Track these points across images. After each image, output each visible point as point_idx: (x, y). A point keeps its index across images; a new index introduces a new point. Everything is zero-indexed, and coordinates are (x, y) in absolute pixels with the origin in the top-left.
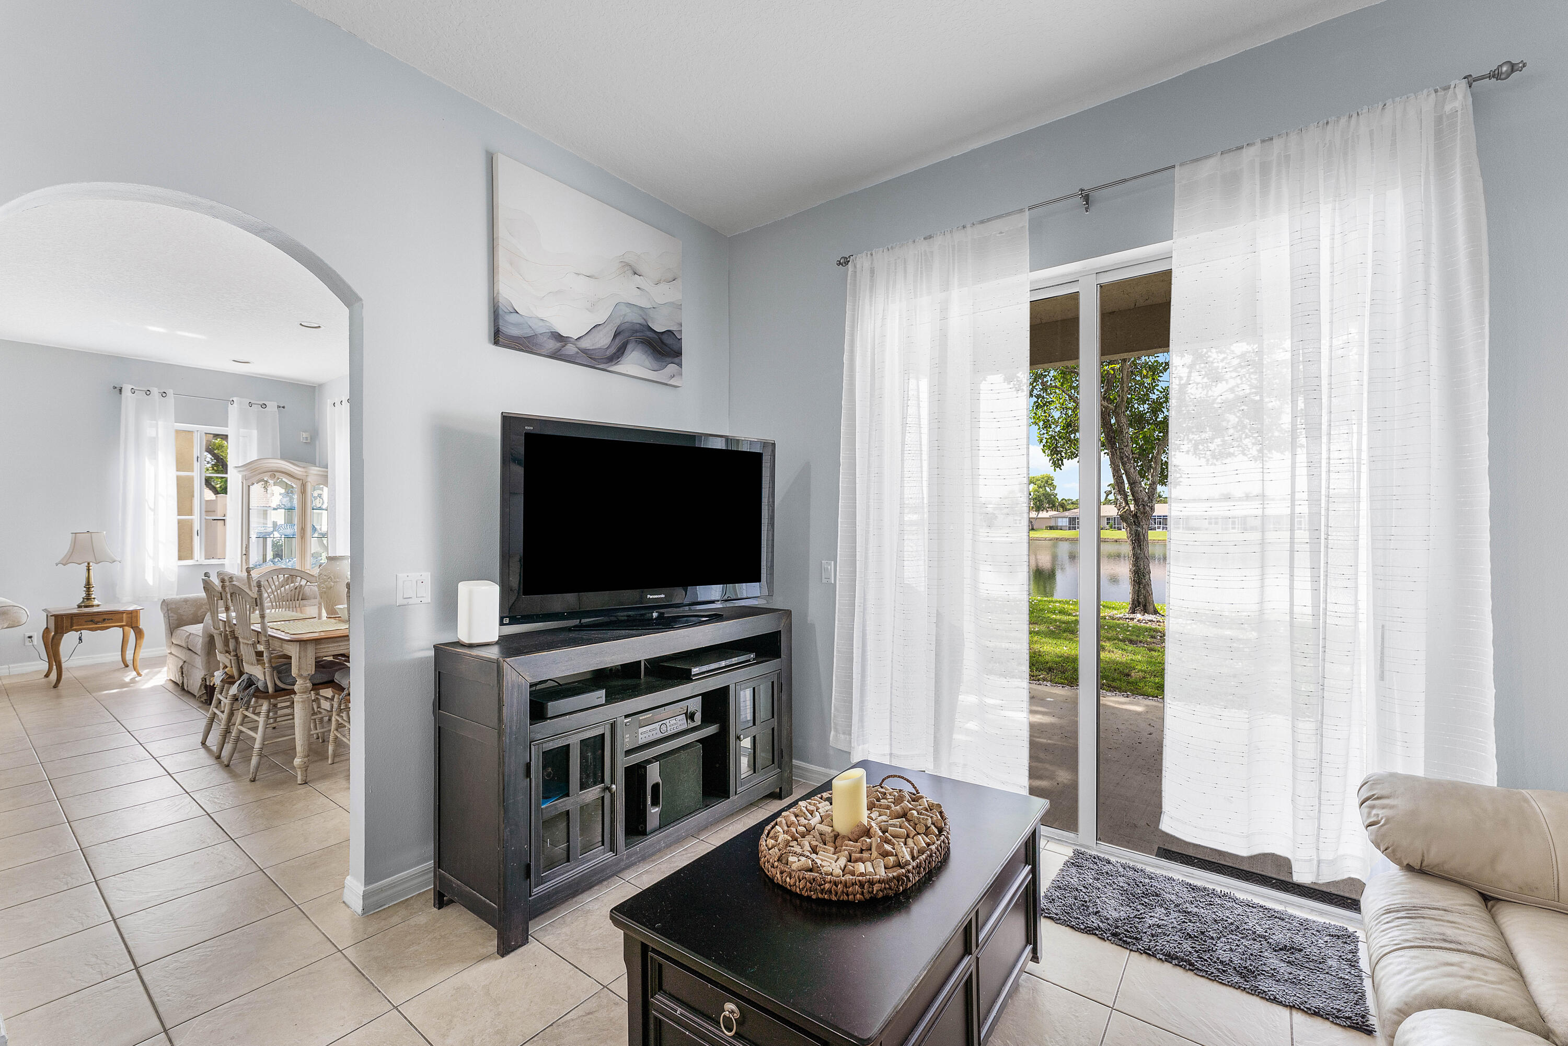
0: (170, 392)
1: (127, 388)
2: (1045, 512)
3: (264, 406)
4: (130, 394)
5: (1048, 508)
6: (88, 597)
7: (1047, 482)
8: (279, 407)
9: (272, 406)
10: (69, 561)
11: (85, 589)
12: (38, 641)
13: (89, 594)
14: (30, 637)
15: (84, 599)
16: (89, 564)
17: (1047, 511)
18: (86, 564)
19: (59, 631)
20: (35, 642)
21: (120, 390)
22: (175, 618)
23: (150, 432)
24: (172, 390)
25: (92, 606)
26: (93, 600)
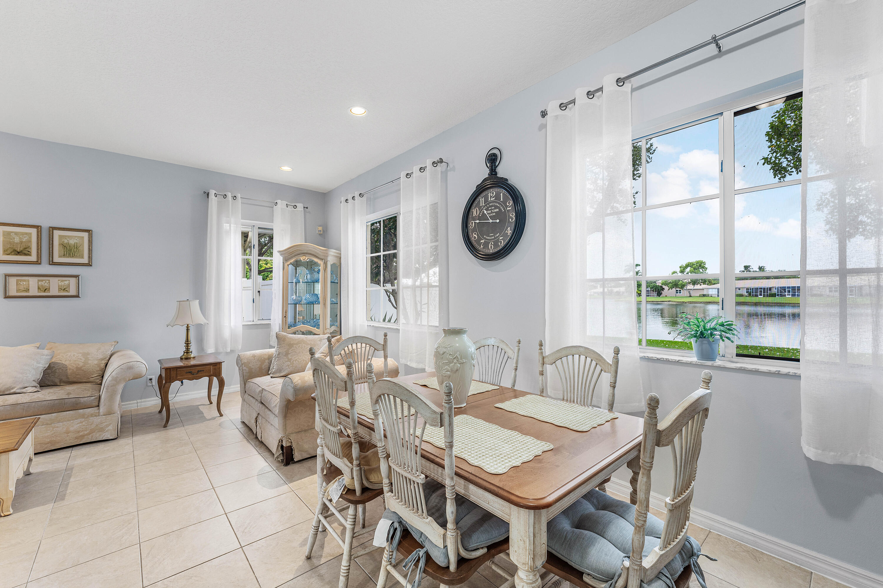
0: (239, 196)
1: (212, 192)
2: (699, 285)
3: (295, 207)
4: (213, 197)
5: (701, 282)
6: (187, 351)
7: (700, 266)
8: (304, 207)
9: (300, 206)
10: (176, 324)
11: (185, 345)
12: (155, 382)
13: (187, 349)
14: (151, 379)
15: (184, 352)
16: (188, 325)
17: (701, 285)
18: (186, 325)
19: (168, 381)
20: (154, 384)
21: (208, 195)
22: (247, 371)
23: (226, 226)
24: (239, 194)
25: (190, 358)
26: (190, 353)
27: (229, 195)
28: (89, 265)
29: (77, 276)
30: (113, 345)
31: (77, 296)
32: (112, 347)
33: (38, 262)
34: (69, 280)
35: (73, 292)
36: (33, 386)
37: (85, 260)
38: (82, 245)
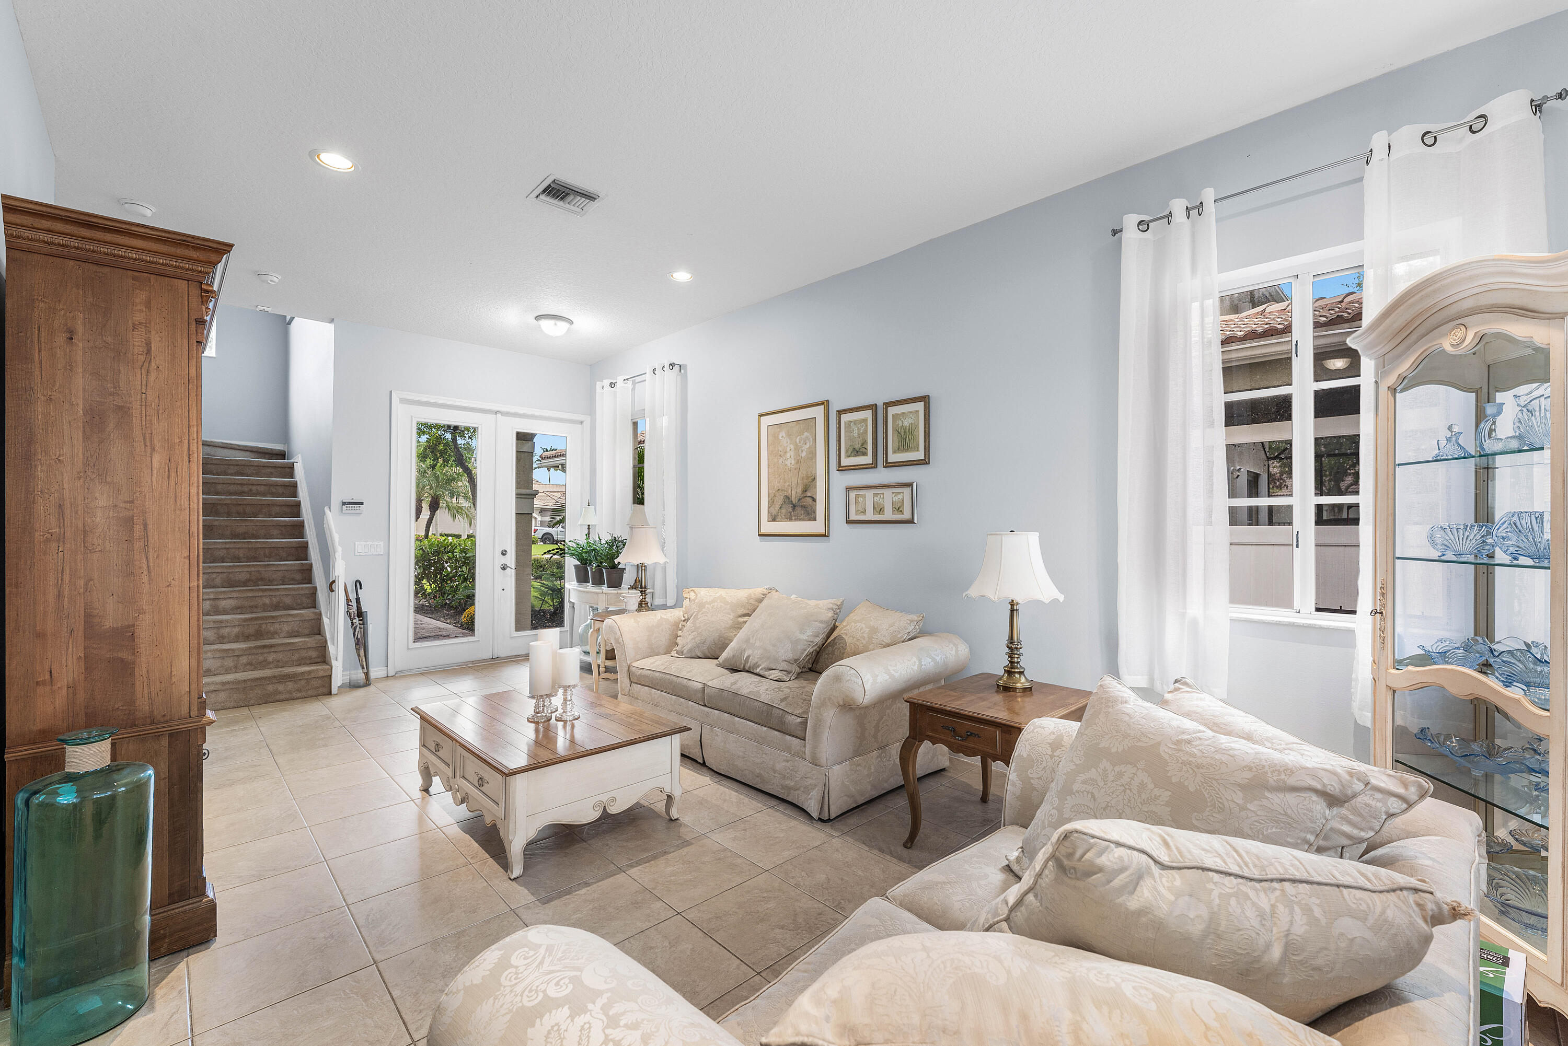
0: (1210, 197)
1: (1130, 222)
3: (1480, 123)
4: (1135, 234)
25: (1015, 689)
26: (1017, 676)
27: (1178, 206)
28: (925, 462)
29: (910, 485)
30: (912, 621)
31: (911, 522)
32: (910, 624)
33: (873, 466)
34: (903, 492)
35: (907, 516)
36: (782, 669)
37: (920, 455)
38: (917, 426)
